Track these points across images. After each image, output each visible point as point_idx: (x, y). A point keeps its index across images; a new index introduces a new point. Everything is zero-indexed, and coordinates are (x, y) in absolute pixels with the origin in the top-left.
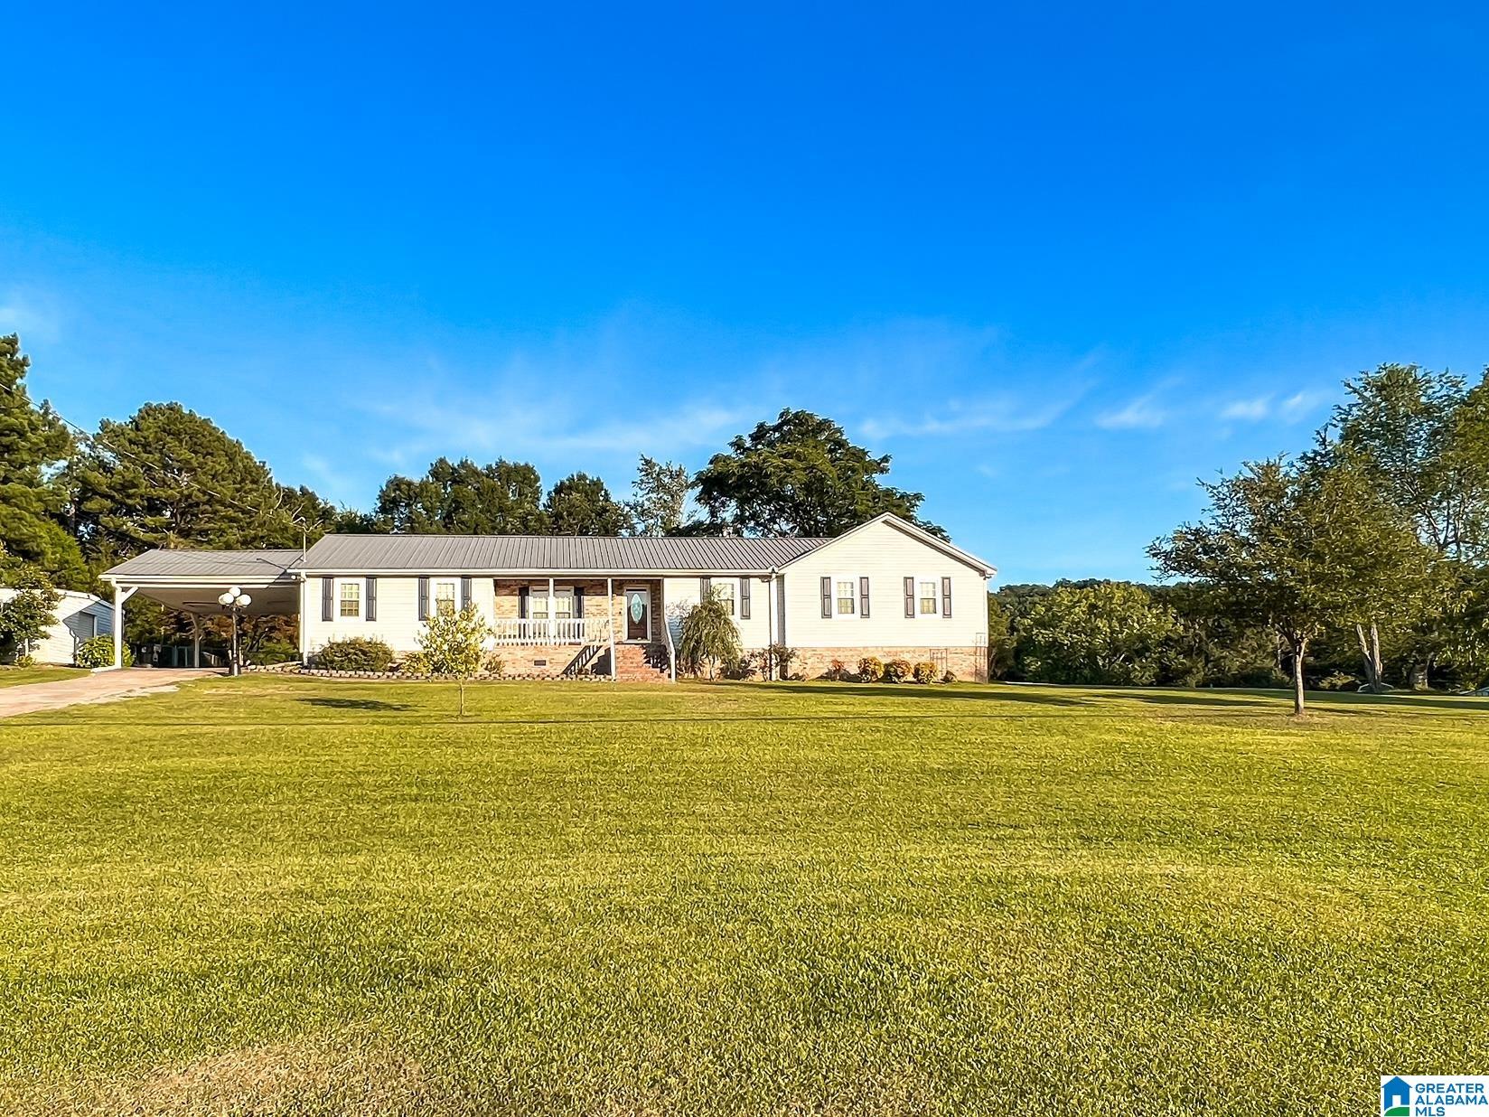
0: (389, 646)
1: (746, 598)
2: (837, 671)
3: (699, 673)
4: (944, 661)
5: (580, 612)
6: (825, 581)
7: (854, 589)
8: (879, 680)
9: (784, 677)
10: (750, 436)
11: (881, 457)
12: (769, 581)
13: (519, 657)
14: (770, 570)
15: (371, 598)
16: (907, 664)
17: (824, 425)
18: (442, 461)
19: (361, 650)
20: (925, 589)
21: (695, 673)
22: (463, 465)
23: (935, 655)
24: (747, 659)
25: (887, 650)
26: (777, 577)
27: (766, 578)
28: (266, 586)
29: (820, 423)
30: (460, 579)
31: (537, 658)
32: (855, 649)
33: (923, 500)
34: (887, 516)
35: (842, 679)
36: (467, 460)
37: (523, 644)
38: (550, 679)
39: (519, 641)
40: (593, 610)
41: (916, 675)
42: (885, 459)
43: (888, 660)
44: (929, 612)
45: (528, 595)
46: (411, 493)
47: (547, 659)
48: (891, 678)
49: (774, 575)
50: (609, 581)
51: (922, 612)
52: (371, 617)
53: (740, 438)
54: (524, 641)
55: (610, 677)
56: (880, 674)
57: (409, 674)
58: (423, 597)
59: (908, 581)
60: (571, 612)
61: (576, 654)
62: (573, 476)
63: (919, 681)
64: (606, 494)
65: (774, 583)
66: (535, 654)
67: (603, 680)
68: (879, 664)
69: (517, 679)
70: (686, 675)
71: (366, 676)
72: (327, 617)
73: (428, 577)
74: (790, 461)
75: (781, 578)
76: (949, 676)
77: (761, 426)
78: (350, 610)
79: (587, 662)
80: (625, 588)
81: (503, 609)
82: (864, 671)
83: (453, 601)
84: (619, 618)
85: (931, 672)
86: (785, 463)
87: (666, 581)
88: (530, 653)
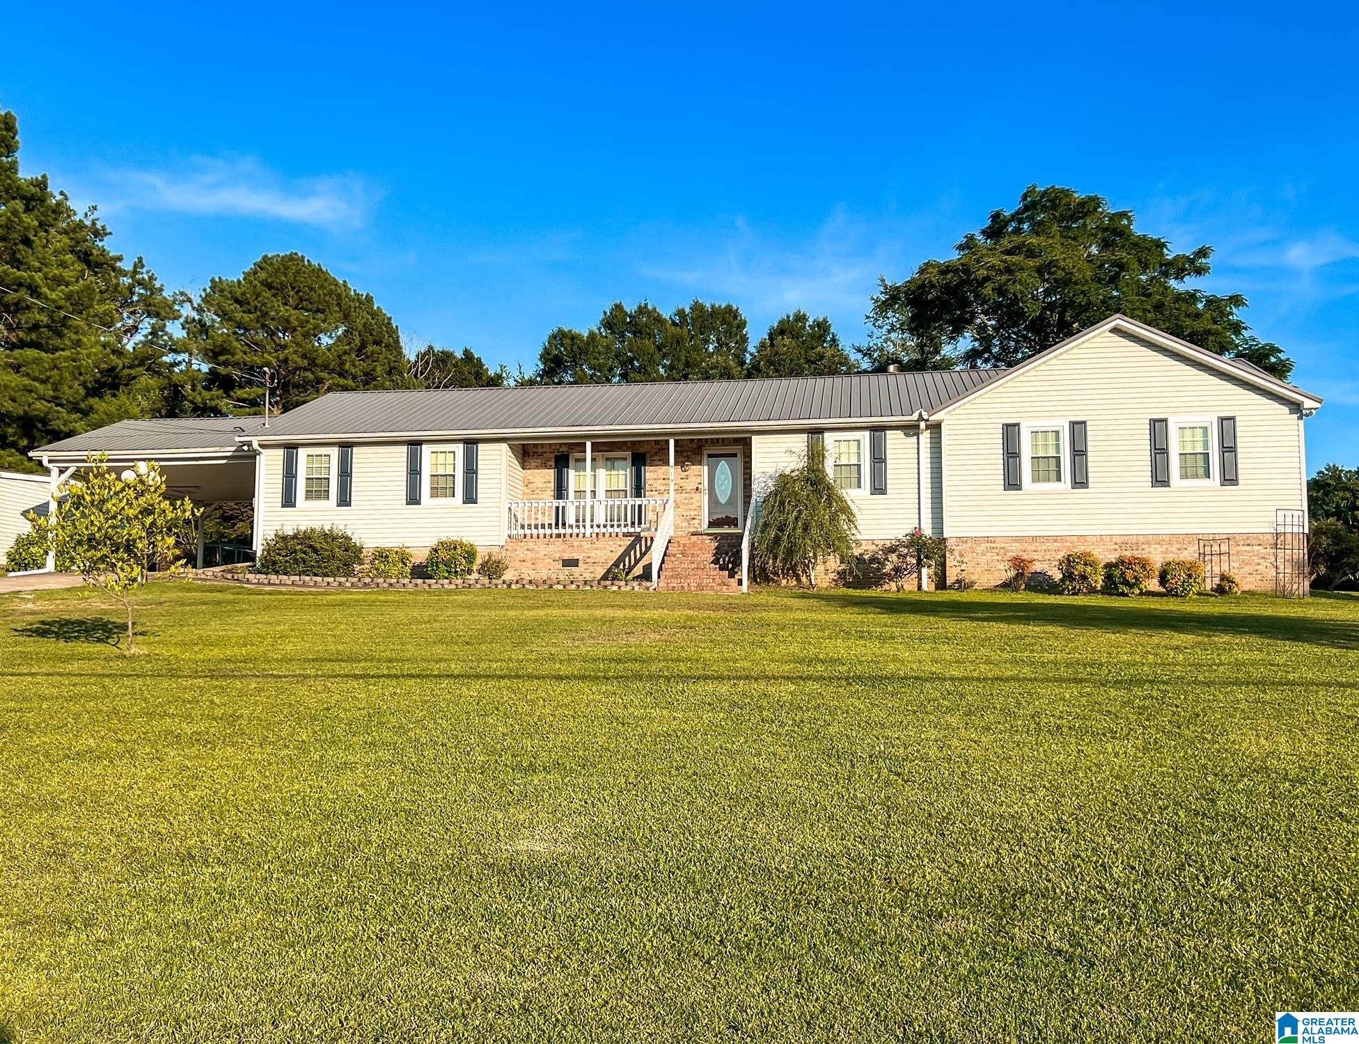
0: (356, 539)
1: (878, 459)
2: (1019, 576)
3: (804, 579)
4: (1225, 558)
5: (638, 490)
6: (1011, 432)
7: (1061, 442)
8: (1092, 591)
9: (941, 584)
10: (983, 232)
11: (1196, 249)
12: (917, 435)
13: (541, 555)
14: (915, 416)
15: (345, 473)
16: (1144, 564)
17: (1089, 206)
18: (618, 307)
19: (311, 547)
20: (1188, 438)
21: (798, 580)
22: (642, 310)
23: (1208, 549)
24: (880, 555)
25: (1119, 540)
26: (927, 427)
27: (911, 429)
28: (224, 462)
29: (1082, 204)
30: (461, 446)
31: (566, 556)
32: (1056, 539)
33: (1247, 306)
34: (1118, 321)
35: (1029, 588)
36: (646, 304)
37: (558, 536)
38: (560, 587)
39: (555, 531)
40: (659, 485)
41: (1163, 579)
42: (1202, 253)
43: (1112, 558)
44: (1196, 476)
45: (568, 467)
46: (575, 348)
47: (580, 558)
48: (1116, 588)
49: (923, 425)
50: (672, 443)
51: (1184, 476)
52: (344, 501)
53: (971, 238)
54: (562, 531)
55: (648, 584)
56: (1099, 581)
57: (368, 580)
58: (414, 471)
59: (1158, 427)
60: (628, 489)
61: (622, 550)
62: (788, 317)
63: (1170, 593)
64: (834, 340)
65: (925, 437)
66: (564, 551)
67: (637, 588)
68: (1093, 564)
69: (513, 587)
70: (784, 582)
71: (312, 584)
72: (289, 500)
73: (419, 443)
74: (1015, 259)
75: (936, 428)
76: (1225, 583)
77: (996, 217)
78: (317, 490)
79: (637, 562)
80: (706, 452)
81: (533, 486)
82: (1068, 576)
83: (454, 476)
84: (696, 496)
85: (1190, 576)
86: (1005, 262)
87: (755, 439)
88: (559, 550)
